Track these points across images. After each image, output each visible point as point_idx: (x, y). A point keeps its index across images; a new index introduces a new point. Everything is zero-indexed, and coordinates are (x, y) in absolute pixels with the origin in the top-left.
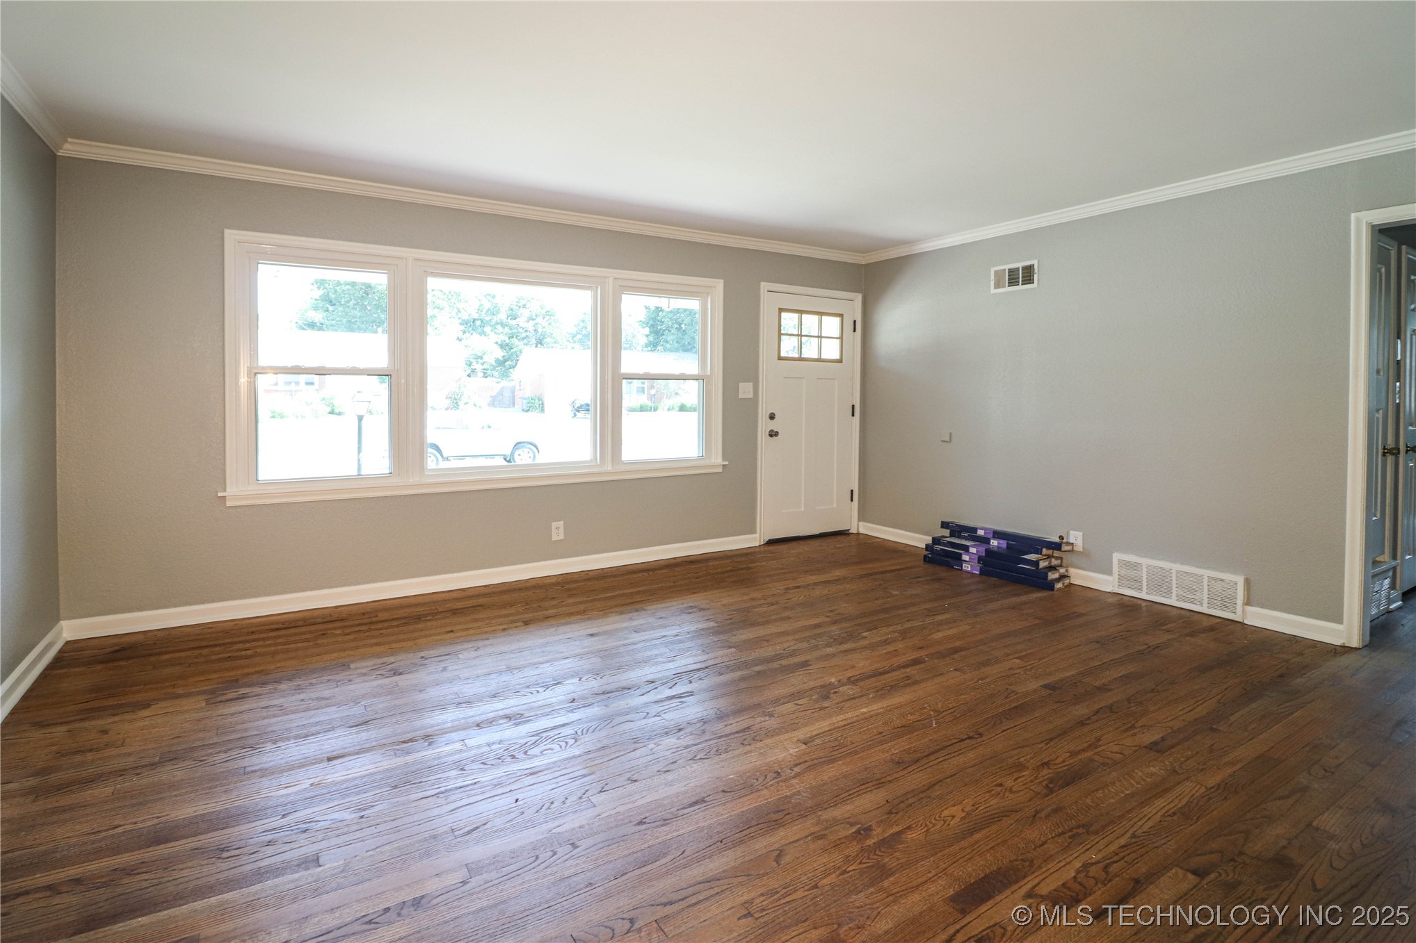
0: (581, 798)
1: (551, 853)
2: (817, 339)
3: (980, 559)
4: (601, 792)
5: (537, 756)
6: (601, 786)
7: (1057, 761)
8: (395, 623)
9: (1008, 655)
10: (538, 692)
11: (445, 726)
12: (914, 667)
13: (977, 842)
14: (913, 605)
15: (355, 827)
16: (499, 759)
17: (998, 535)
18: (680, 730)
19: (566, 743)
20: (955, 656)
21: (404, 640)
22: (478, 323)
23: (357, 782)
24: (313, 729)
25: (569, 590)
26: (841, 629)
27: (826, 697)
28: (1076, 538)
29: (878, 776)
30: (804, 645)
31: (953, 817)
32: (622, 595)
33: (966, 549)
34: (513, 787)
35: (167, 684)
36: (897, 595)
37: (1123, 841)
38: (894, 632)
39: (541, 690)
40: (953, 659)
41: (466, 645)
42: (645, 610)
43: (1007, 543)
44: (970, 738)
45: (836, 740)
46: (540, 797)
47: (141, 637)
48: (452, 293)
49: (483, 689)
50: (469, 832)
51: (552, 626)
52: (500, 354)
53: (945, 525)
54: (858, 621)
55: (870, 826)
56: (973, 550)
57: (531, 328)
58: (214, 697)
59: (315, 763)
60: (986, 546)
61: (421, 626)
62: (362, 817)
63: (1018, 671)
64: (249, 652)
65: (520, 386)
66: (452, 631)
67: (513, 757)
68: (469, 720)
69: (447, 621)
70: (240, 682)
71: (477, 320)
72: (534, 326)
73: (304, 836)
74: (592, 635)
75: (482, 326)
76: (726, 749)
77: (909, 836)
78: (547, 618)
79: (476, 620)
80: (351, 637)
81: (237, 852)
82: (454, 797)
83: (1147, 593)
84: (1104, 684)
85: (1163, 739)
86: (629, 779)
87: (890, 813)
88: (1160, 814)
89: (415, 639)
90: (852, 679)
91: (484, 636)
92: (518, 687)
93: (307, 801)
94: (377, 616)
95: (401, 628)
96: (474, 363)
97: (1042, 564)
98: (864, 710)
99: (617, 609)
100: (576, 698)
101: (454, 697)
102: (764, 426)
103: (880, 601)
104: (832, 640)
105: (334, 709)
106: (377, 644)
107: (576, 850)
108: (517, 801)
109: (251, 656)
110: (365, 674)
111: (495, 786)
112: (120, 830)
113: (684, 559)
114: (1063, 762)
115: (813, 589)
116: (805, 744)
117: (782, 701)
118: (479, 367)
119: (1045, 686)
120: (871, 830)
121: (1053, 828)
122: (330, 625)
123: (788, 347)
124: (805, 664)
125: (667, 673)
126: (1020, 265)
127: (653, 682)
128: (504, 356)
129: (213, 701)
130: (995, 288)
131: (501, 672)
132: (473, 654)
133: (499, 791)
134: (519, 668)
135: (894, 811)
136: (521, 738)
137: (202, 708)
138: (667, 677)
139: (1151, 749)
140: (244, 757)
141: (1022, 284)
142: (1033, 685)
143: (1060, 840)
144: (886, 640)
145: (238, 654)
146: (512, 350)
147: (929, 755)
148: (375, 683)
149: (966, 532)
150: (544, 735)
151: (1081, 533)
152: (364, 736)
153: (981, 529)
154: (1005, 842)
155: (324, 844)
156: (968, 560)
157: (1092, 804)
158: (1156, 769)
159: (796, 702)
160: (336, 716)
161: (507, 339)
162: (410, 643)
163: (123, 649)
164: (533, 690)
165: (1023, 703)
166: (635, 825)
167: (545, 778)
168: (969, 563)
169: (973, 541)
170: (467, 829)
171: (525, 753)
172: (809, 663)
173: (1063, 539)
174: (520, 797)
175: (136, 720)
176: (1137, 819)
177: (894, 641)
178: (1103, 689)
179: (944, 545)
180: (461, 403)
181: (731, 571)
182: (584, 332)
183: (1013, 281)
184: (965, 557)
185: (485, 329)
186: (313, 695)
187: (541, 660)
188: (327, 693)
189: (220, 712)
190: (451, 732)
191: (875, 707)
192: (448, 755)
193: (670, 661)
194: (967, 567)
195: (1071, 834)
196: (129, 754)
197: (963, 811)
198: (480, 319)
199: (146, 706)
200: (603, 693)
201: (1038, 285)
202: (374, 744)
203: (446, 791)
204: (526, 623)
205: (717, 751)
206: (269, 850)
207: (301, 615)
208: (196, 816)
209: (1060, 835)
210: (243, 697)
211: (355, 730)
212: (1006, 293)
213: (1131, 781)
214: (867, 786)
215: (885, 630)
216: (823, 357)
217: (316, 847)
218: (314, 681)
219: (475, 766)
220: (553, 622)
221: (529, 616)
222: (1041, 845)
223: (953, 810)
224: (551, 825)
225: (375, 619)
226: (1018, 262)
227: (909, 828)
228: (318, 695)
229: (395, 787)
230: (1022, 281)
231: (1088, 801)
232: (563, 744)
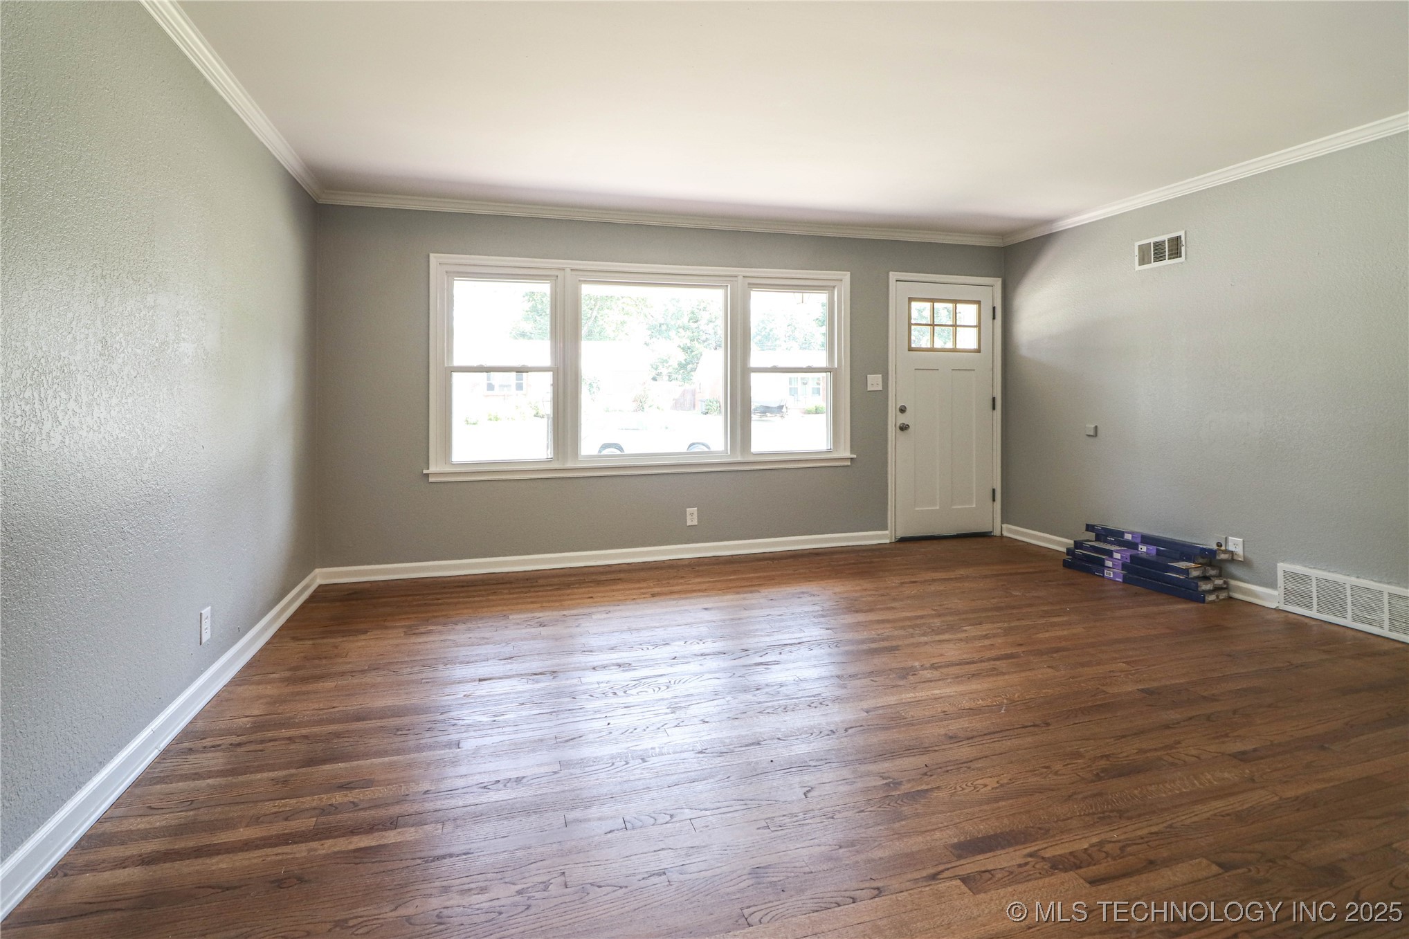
0: (659, 729)
1: (625, 763)
2: (951, 328)
3: (1124, 566)
4: (676, 726)
5: (633, 695)
6: (678, 722)
7: (1120, 756)
8: (548, 588)
9: (1116, 659)
10: (648, 649)
11: (569, 666)
12: (1005, 661)
13: (999, 808)
14: (1030, 605)
15: (488, 727)
16: (604, 694)
17: (1146, 540)
18: (758, 689)
19: (660, 688)
20: (1055, 655)
21: (552, 601)
22: (664, 327)
23: (496, 698)
24: (473, 659)
25: (698, 571)
26: (943, 622)
27: (904, 677)
28: (1235, 545)
29: (927, 745)
30: (901, 632)
31: (985, 786)
32: (743, 579)
33: (1110, 554)
34: (608, 715)
35: (380, 619)
36: (1017, 596)
37: (1154, 829)
38: (1000, 628)
39: (650, 647)
40: (1052, 657)
41: (601, 609)
42: (759, 592)
43: (1157, 549)
44: (1034, 726)
45: (898, 712)
46: (627, 724)
47: (369, 585)
48: (640, 299)
49: (605, 643)
50: (567, 741)
51: (674, 599)
52: (682, 357)
53: (1089, 528)
54: (964, 616)
55: (902, 781)
56: (1117, 556)
57: (711, 332)
58: (410, 632)
59: (470, 682)
60: (1134, 552)
61: (569, 591)
62: (495, 721)
63: (1119, 674)
64: (440, 601)
65: (700, 388)
66: (592, 597)
67: (615, 694)
68: (587, 664)
69: (591, 589)
70: (429, 622)
71: (663, 324)
72: (714, 329)
73: (452, 728)
74: (706, 609)
75: (668, 330)
76: (794, 708)
77: (936, 794)
78: (672, 593)
79: (613, 590)
80: (515, 596)
81: (407, 732)
82: (563, 716)
83: (1318, 612)
84: (1213, 695)
85: (1255, 750)
86: (702, 720)
87: (925, 774)
88: (1211, 813)
89: (561, 601)
90: (936, 665)
91: (616, 603)
92: (633, 643)
93: (459, 706)
94: (537, 582)
95: (553, 592)
96: (661, 367)
97: (1195, 573)
98: (937, 692)
99: (735, 590)
100: (677, 656)
101: (580, 646)
102: (894, 419)
103: (996, 600)
104: (930, 630)
105: (491, 646)
106: (532, 603)
107: (645, 764)
108: (609, 724)
109: (441, 604)
110: (518, 624)
111: (596, 712)
112: (336, 709)
113: (811, 551)
114: (1127, 756)
115: (930, 585)
116: (867, 712)
117: (860, 676)
118: (665, 371)
119: (1142, 690)
120: (901, 784)
121: (1084, 808)
122: (501, 586)
123: (921, 338)
124: (896, 648)
125: (761, 645)
126: (1165, 237)
127: (746, 650)
128: (685, 360)
129: (409, 633)
130: (1140, 265)
131: (622, 632)
132: (605, 616)
133: (598, 716)
134: (637, 630)
135: (929, 773)
136: (626, 681)
137: (400, 637)
138: (761, 648)
139: (1235, 757)
140: (422, 673)
141: (1169, 259)
142: (1130, 688)
143: (1087, 819)
144: (987, 635)
145: (431, 602)
146: (693, 353)
147: (985, 735)
148: (524, 631)
149: (1112, 536)
150: (643, 681)
151: (1241, 540)
152: (509, 667)
153: (1128, 533)
154: (1029, 812)
155: (465, 735)
156: (1111, 566)
157: (1139, 795)
158: (1229, 775)
159: (872, 678)
160: (492, 651)
161: (688, 342)
162: (557, 604)
163: (355, 593)
164: (644, 647)
165: (1109, 703)
166: (696, 753)
167: (635, 711)
168: (1113, 570)
169: (1120, 546)
170: (566, 738)
171: (625, 692)
172: (900, 648)
173: (1221, 546)
174: (612, 722)
175: (357, 641)
176: (1184, 813)
177: (995, 636)
178: (1213, 699)
179: (1087, 549)
180: (646, 407)
181: (854, 564)
182: (763, 333)
183: (1159, 256)
184: (1109, 563)
185: (670, 333)
186: (477, 635)
187: (657, 625)
188: (487, 635)
189: (412, 641)
190: (573, 671)
191: (948, 690)
192: (566, 687)
193: (768, 636)
194: (1109, 574)
195: (1101, 815)
196: (350, 663)
197: (998, 782)
198: (666, 324)
199: (365, 632)
200: (702, 655)
201: (1186, 258)
202: (514, 673)
203: (558, 711)
204: (653, 595)
205: (785, 709)
206: (428, 734)
207: (480, 577)
208: (385, 707)
209: (1088, 815)
210: (430, 632)
211: (503, 662)
212: (1152, 269)
213: (1195, 782)
214: (912, 751)
215: (990, 626)
216: (958, 347)
217: (458, 736)
218: (480, 625)
219: (586, 696)
220: (676, 596)
221: (657, 590)
222: (1064, 820)
223: (987, 781)
224: (630, 744)
225: (535, 584)
226: (1163, 234)
227: (938, 788)
228: (482, 635)
229: (523, 704)
230: (1169, 255)
231: (1136, 792)
232: (657, 689)
